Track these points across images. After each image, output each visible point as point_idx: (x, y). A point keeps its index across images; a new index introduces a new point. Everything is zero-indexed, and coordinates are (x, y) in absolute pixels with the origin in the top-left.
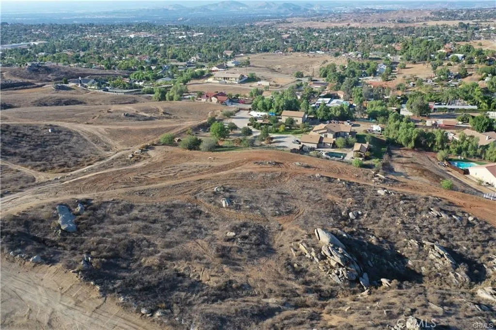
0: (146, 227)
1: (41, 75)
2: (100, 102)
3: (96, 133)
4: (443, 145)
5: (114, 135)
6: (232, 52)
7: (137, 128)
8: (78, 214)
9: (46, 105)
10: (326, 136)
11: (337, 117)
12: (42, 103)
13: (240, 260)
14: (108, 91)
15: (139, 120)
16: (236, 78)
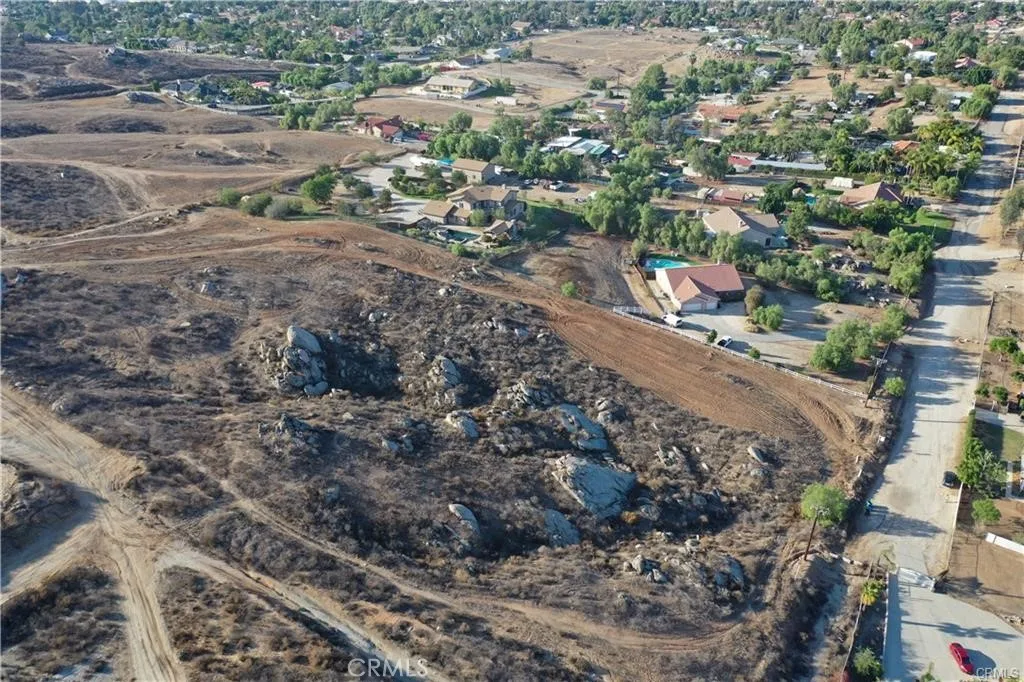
0: (84, 307)
1: (127, 72)
2: (188, 128)
3: (130, 181)
4: (651, 232)
5: (155, 186)
6: (528, 24)
7: (199, 176)
8: (13, 286)
9: (97, 130)
10: (462, 205)
11: (553, 174)
12: (92, 127)
13: (175, 352)
14: (215, 107)
15: (217, 164)
16: (464, 88)
